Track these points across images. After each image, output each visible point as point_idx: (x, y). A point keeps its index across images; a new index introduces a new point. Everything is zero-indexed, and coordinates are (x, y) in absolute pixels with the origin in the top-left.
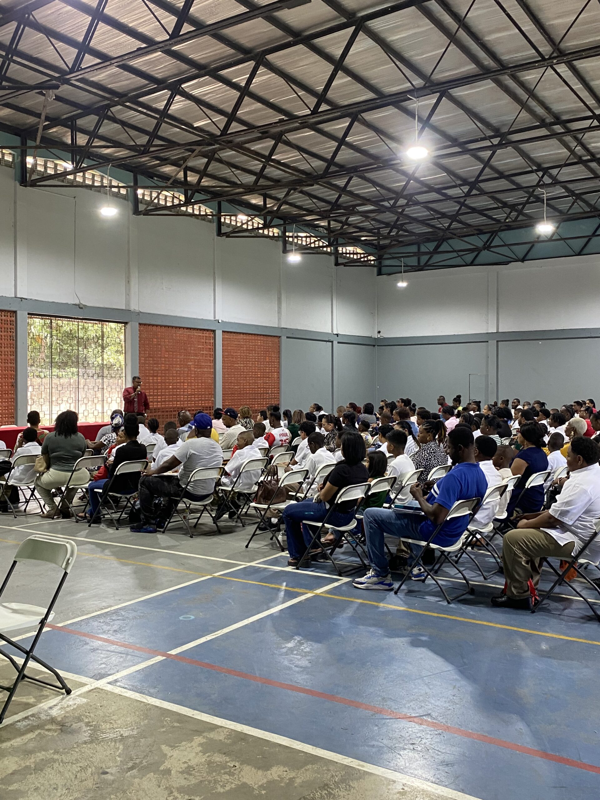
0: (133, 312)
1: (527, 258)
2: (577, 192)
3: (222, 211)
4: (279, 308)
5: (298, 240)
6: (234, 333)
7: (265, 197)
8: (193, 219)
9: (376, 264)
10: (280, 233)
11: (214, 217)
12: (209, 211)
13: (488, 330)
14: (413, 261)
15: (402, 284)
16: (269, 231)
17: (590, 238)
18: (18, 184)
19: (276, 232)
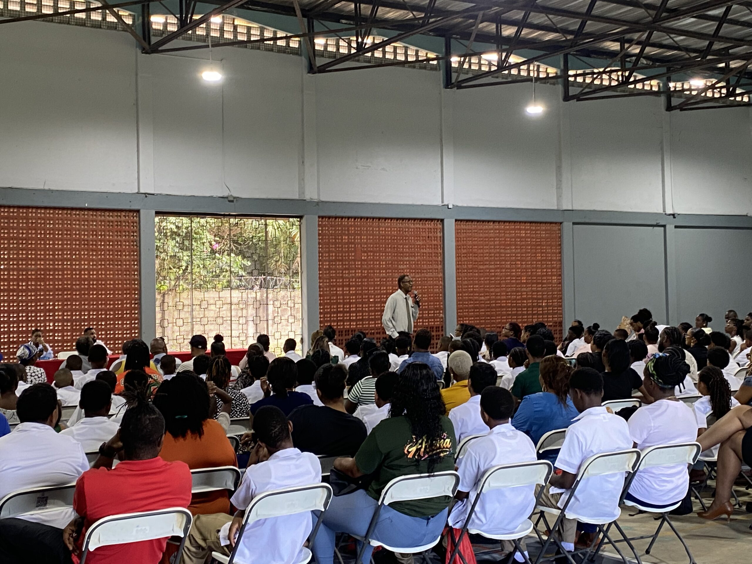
0: (309, 202)
4: (559, 181)
10: (559, 73)
11: (441, 62)
12: (432, 55)
18: (139, 51)
19: (552, 71)
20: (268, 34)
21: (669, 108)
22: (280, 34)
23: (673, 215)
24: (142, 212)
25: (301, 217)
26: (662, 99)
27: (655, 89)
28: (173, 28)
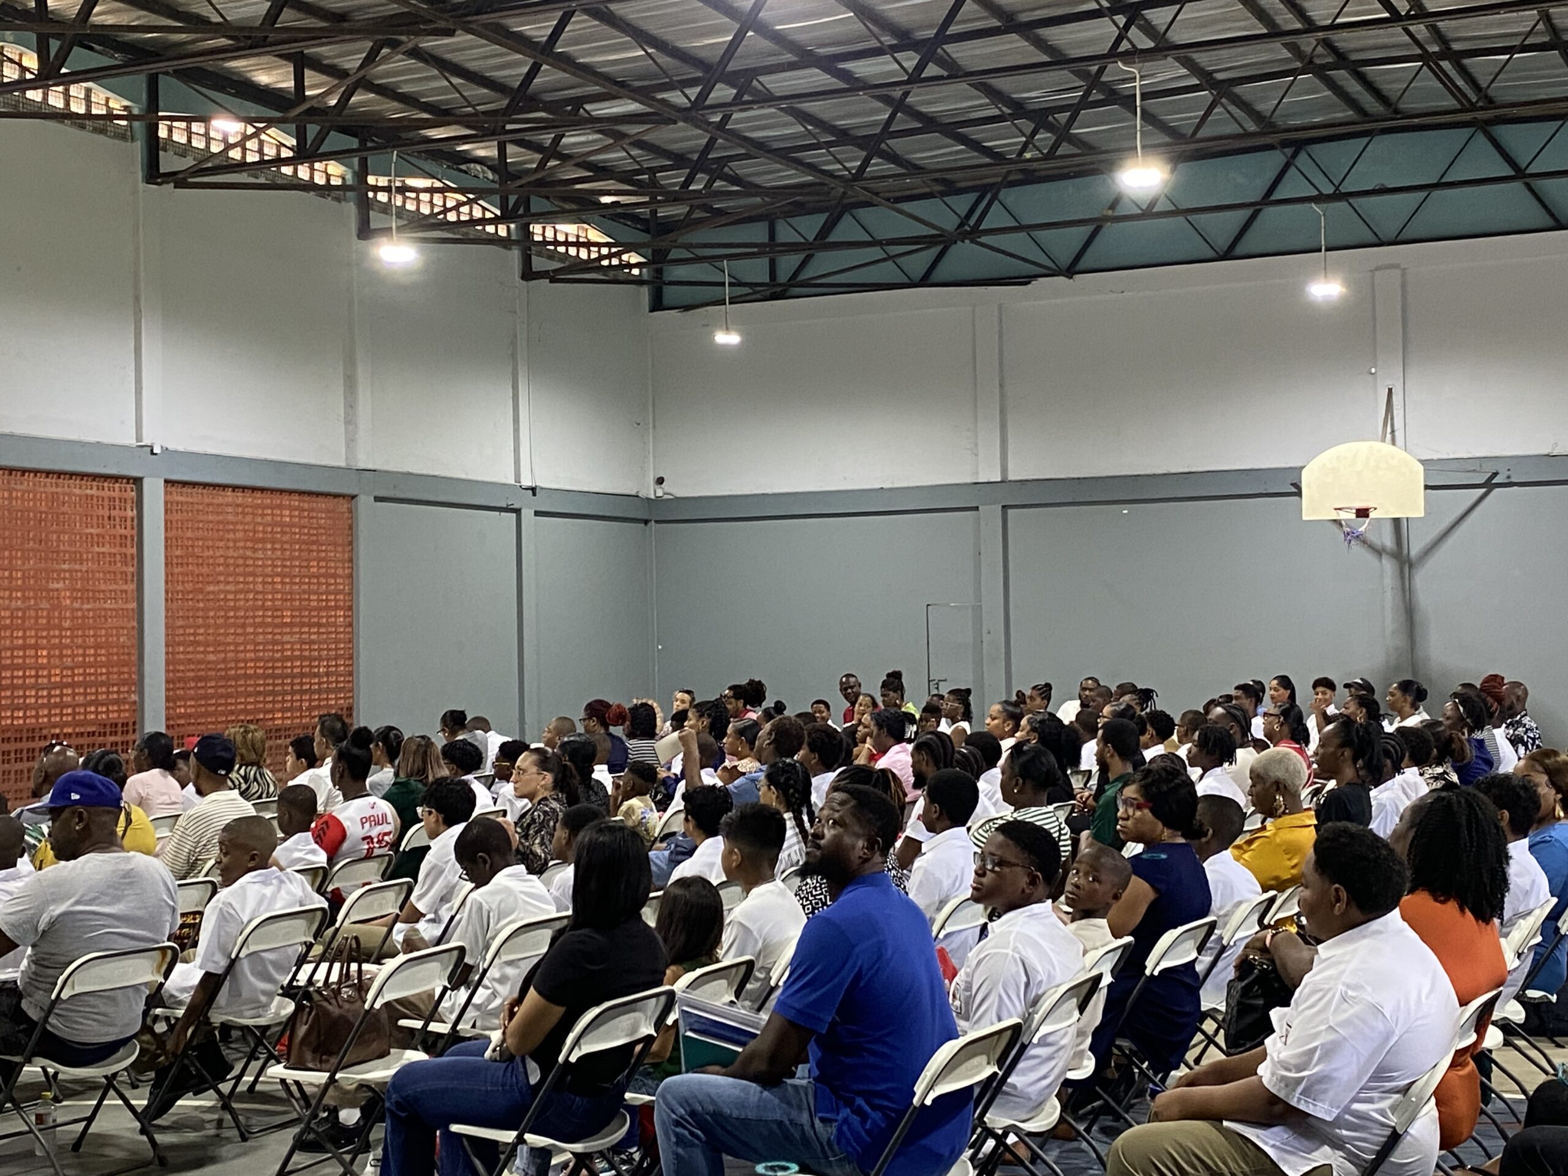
1: (1081, 265)
2: (1220, 76)
3: (161, 104)
4: (351, 406)
5: (405, 198)
6: (205, 485)
7: (301, 63)
8: (66, 129)
9: (645, 277)
10: (349, 177)
11: (136, 124)
12: (117, 104)
13: (977, 473)
14: (756, 270)
15: (727, 338)
16: (312, 169)
17: (1256, 208)
19: (336, 173)
21: (528, 274)
23: (533, 490)
26: (515, 255)
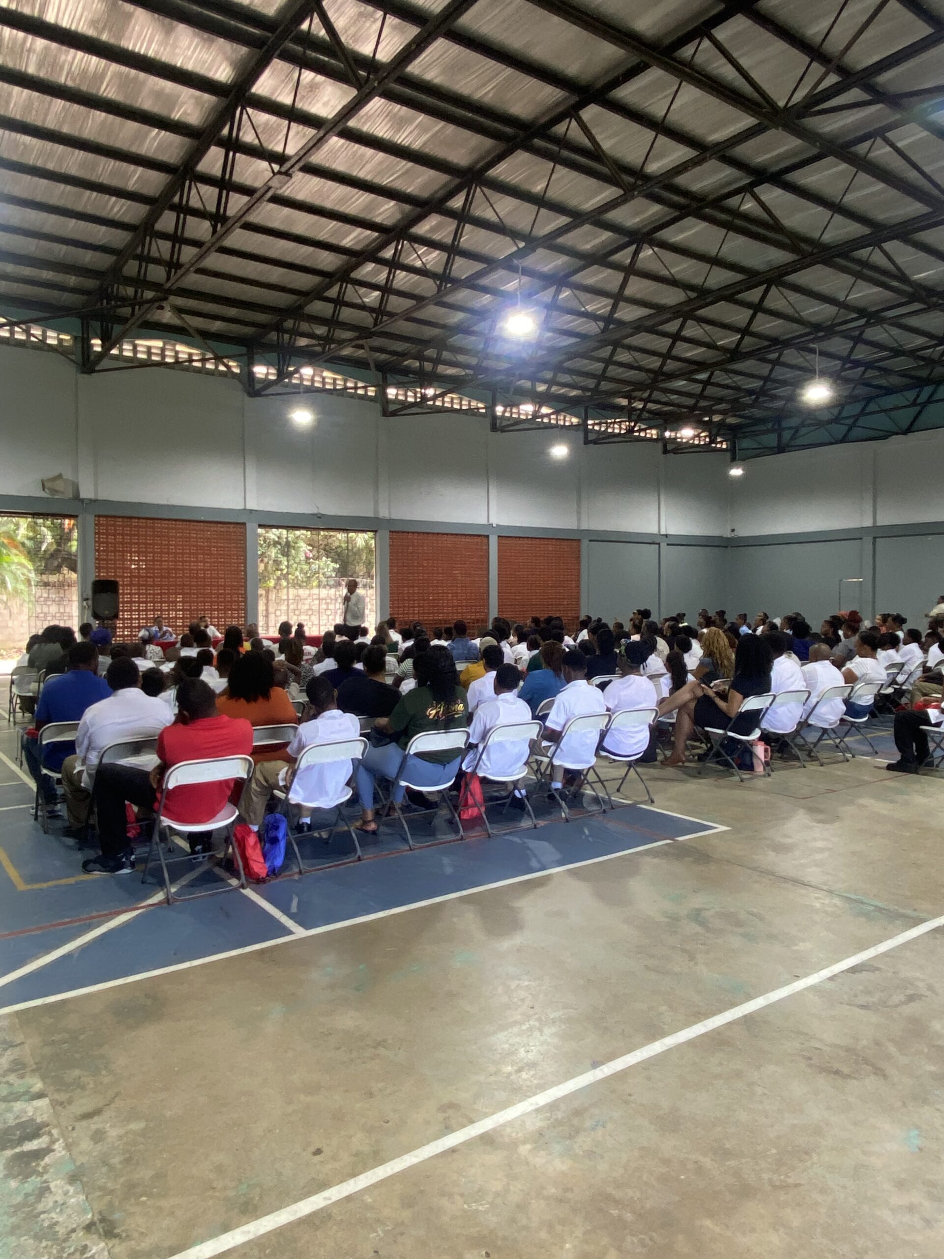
0: (382, 519)
6: (517, 537)
9: (729, 448)
10: (580, 421)
11: (488, 411)
12: (481, 405)
13: (861, 523)
15: (736, 472)
18: (246, 395)
19: (575, 420)
20: (350, 384)
21: (665, 451)
22: (360, 384)
23: (666, 536)
24: (248, 525)
25: (375, 531)
26: (660, 445)
27: (655, 437)
28: (272, 377)
